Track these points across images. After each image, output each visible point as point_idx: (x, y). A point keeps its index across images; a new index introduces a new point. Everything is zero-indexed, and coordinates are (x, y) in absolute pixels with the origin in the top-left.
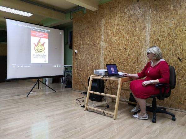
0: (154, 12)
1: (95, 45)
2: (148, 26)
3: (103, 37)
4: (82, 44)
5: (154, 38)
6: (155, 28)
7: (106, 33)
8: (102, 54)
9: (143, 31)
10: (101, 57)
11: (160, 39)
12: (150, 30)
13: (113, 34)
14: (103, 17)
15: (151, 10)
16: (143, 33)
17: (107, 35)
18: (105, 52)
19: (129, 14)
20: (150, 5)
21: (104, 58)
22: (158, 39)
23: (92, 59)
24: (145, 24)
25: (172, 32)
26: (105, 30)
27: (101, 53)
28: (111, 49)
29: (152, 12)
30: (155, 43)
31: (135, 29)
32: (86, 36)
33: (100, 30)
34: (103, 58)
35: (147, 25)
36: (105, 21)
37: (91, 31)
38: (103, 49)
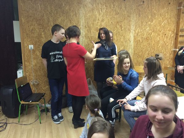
0: (138, 16)
2: (133, 28)
5: (137, 40)
6: (137, 30)
9: (128, 32)
11: (141, 41)
12: (134, 32)
15: (136, 14)
16: (128, 34)
19: (115, 12)
20: (135, 8)
22: (140, 40)
24: (130, 26)
25: (149, 36)
29: (136, 15)
30: (137, 44)
31: (121, 29)
35: (132, 26)
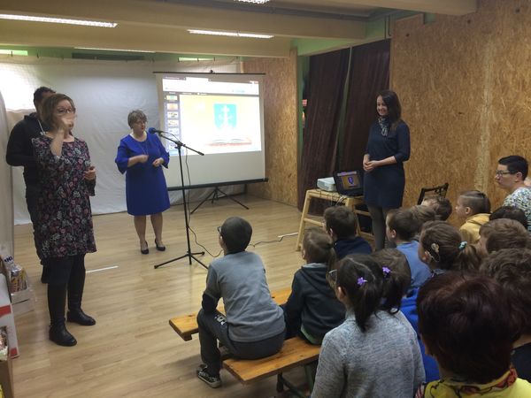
1: (460, 113)
3: (487, 94)
4: (418, 109)
7: (499, 82)
8: (485, 140)
10: (479, 149)
13: (524, 86)
14: (490, 36)
17: (503, 89)
18: (493, 137)
21: (491, 154)
23: (450, 154)
26: (495, 72)
27: (479, 139)
28: (515, 128)
32: (433, 87)
33: (480, 72)
34: (487, 154)
36: (498, 48)
37: (449, 75)
38: (487, 127)
